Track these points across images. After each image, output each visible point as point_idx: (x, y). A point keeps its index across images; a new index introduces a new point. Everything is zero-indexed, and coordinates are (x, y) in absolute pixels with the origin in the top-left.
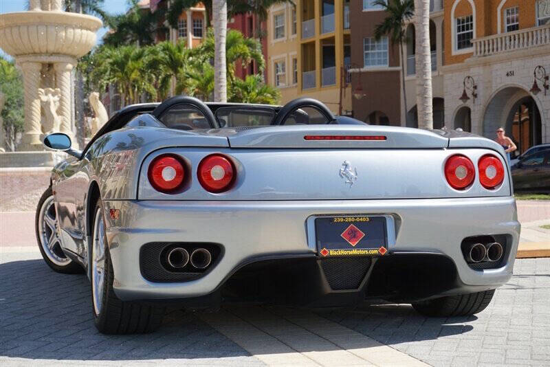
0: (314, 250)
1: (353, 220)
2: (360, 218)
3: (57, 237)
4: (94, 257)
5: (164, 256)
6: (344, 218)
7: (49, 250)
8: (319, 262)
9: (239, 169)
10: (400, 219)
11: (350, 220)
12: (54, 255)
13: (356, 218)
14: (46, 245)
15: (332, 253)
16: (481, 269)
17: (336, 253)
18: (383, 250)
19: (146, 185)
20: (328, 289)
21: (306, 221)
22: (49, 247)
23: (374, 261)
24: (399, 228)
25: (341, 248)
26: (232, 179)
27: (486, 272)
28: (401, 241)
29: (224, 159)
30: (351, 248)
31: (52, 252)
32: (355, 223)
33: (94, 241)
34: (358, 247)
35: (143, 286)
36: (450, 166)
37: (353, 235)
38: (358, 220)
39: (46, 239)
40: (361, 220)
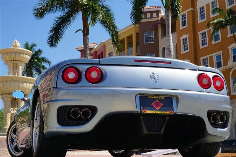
0: (139, 110)
1: (157, 98)
2: (160, 97)
3: (16, 143)
6: (153, 97)
7: (12, 150)
8: (141, 117)
10: (179, 98)
11: (156, 98)
12: (15, 152)
13: (158, 97)
14: (11, 147)
15: (148, 112)
17: (150, 112)
18: (171, 112)
19: (61, 81)
21: (136, 96)
22: (12, 148)
23: (167, 118)
24: (178, 103)
25: (152, 110)
26: (101, 77)
27: (218, 129)
28: (180, 109)
30: (156, 110)
31: (13, 150)
32: (158, 99)
33: (35, 120)
34: (160, 110)
36: (200, 78)
37: (157, 104)
38: (159, 98)
39: (11, 144)
40: (161, 98)
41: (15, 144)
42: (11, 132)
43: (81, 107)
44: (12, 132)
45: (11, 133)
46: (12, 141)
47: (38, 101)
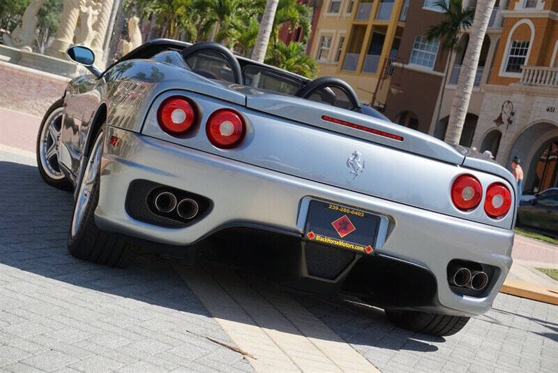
0: (301, 230)
1: (348, 211)
2: (355, 211)
3: (57, 149)
4: (85, 179)
5: (152, 197)
6: (340, 207)
7: (46, 160)
8: (303, 244)
9: (249, 130)
10: (395, 223)
11: (345, 210)
12: (50, 166)
13: (351, 210)
14: (44, 154)
15: (318, 238)
16: (461, 294)
17: (322, 240)
18: (369, 249)
19: (152, 121)
20: (305, 272)
21: (301, 200)
22: (46, 157)
23: (358, 257)
24: (391, 231)
25: (328, 235)
26: (240, 139)
27: (465, 298)
28: (390, 245)
29: (237, 116)
30: (338, 238)
31: (48, 162)
32: (349, 215)
33: (89, 164)
34: (345, 239)
35: (124, 220)
36: (459, 184)
37: (344, 226)
38: (352, 212)
39: (46, 148)
40: (356, 213)
41: (54, 152)
42: (51, 121)
43: (180, 194)
44: (53, 122)
45: (50, 123)
46: (50, 142)
47: (102, 131)
